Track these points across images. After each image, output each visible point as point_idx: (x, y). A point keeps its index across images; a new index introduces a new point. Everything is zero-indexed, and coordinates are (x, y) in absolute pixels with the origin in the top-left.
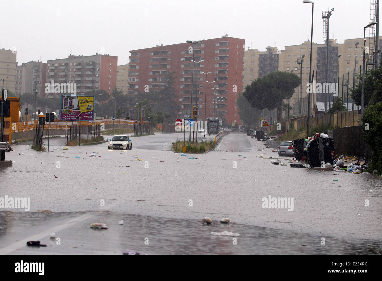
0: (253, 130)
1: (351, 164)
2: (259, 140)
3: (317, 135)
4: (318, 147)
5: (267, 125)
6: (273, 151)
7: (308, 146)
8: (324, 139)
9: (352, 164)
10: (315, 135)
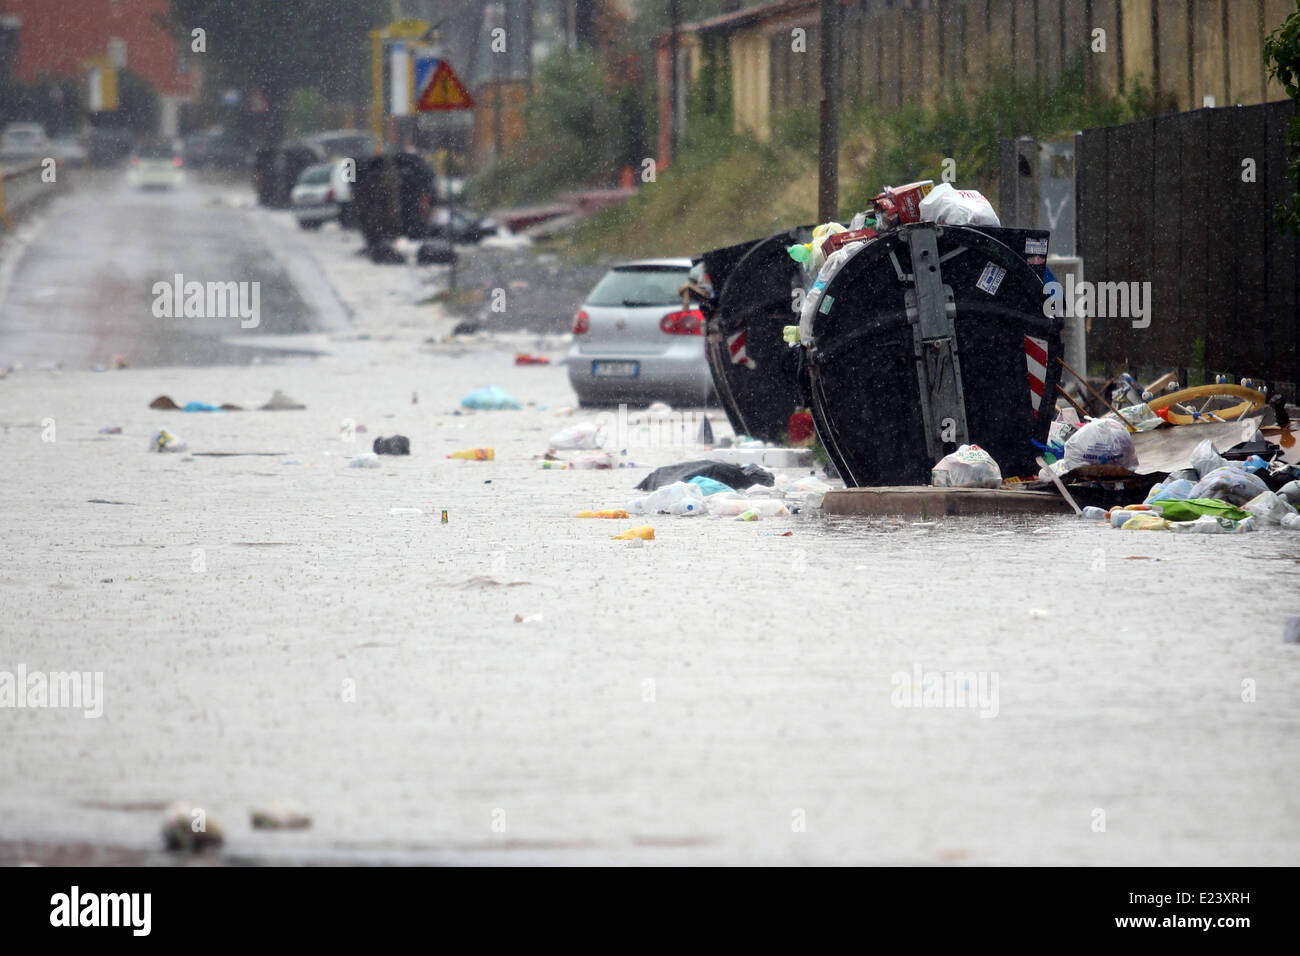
0: (320, 151)
1: (1204, 449)
2: (380, 253)
3: (898, 199)
4: (910, 313)
5: (454, 97)
6: (524, 361)
7: (819, 305)
8: (953, 236)
9: (1213, 447)
10: (879, 208)
